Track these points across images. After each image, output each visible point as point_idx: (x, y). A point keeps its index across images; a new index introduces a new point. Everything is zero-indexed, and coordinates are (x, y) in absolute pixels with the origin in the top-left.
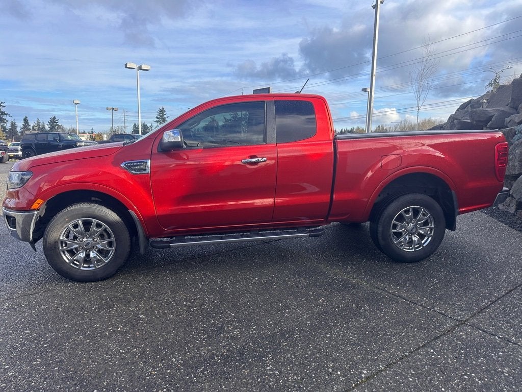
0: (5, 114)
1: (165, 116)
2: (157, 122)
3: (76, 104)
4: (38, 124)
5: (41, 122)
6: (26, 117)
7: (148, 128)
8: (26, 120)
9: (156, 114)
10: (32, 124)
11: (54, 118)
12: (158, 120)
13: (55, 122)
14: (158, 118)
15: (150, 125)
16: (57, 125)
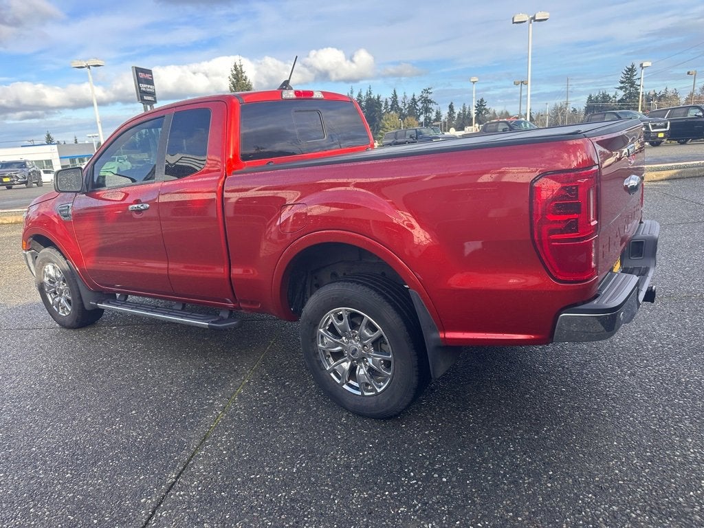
0: (431, 102)
1: (635, 78)
2: (621, 88)
3: (474, 82)
4: (464, 111)
5: (468, 107)
6: (452, 103)
7: (610, 98)
8: (451, 107)
9: (620, 77)
10: (457, 110)
11: (482, 100)
12: (622, 85)
13: (483, 105)
14: (622, 82)
15: (614, 94)
16: (485, 109)
